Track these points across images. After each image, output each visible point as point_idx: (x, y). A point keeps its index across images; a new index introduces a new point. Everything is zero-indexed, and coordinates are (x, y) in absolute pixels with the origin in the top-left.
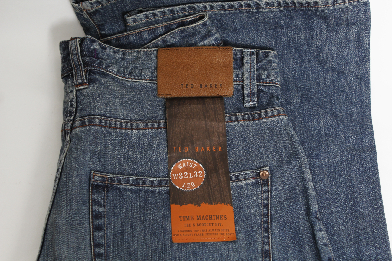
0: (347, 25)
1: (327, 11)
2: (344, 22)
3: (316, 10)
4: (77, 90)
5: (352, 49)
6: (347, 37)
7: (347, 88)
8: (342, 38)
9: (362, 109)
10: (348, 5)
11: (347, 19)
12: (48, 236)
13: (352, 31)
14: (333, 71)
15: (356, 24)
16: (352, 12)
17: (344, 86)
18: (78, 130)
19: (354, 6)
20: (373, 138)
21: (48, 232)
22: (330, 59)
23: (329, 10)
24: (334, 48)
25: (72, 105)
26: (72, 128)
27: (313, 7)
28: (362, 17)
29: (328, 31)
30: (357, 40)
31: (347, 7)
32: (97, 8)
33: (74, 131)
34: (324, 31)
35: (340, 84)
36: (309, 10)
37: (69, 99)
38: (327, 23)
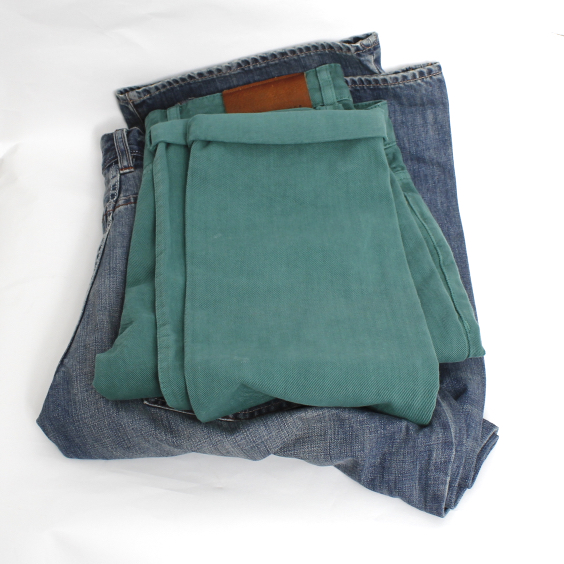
0: (423, 105)
1: (398, 90)
2: (418, 101)
3: (387, 89)
4: (121, 174)
5: (431, 133)
6: (424, 118)
7: (429, 178)
8: (419, 120)
9: (448, 199)
10: (419, 81)
11: (422, 99)
12: (89, 306)
13: (429, 112)
14: (412, 160)
15: (432, 103)
16: (426, 90)
17: (426, 176)
18: (122, 208)
19: (426, 83)
20: (460, 227)
21: (89, 302)
22: (407, 145)
23: (400, 88)
24: (410, 131)
25: (114, 189)
26: (114, 208)
27: (382, 86)
28: (437, 94)
29: (403, 113)
30: (436, 122)
31: (419, 85)
32: (145, 98)
33: (117, 210)
34: (398, 113)
35: (422, 174)
36: (380, 89)
37: (111, 184)
38: (401, 104)
